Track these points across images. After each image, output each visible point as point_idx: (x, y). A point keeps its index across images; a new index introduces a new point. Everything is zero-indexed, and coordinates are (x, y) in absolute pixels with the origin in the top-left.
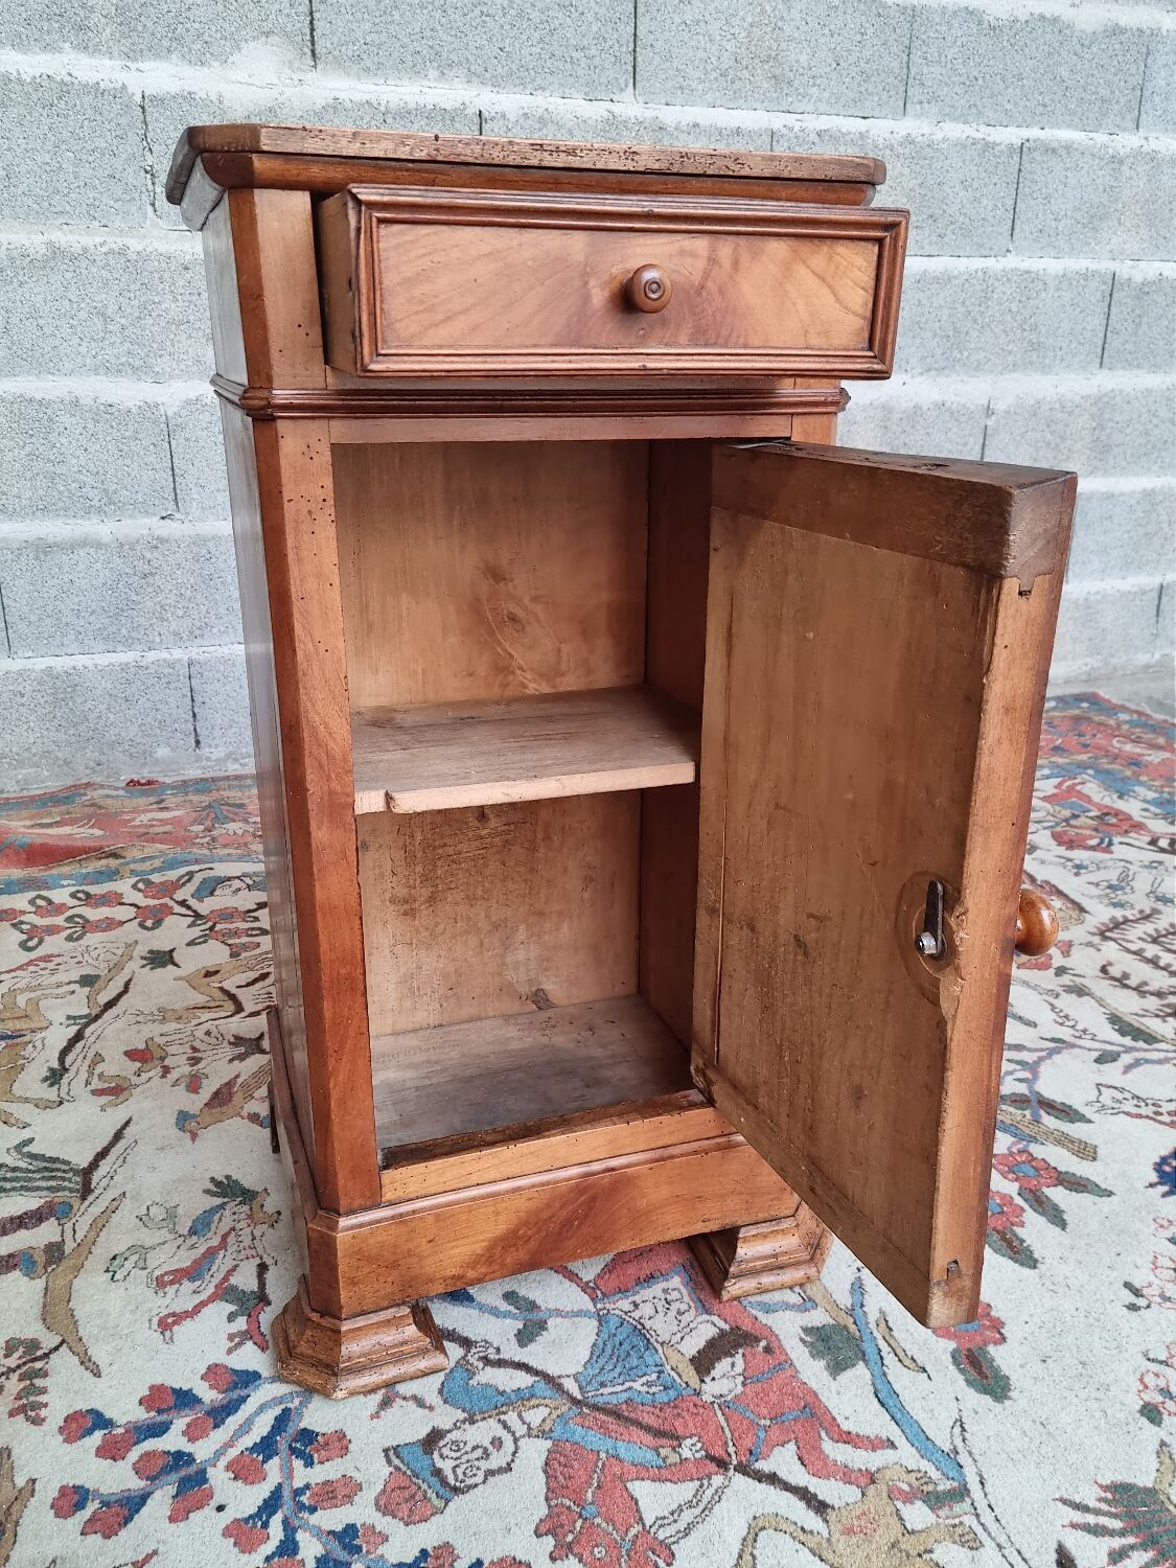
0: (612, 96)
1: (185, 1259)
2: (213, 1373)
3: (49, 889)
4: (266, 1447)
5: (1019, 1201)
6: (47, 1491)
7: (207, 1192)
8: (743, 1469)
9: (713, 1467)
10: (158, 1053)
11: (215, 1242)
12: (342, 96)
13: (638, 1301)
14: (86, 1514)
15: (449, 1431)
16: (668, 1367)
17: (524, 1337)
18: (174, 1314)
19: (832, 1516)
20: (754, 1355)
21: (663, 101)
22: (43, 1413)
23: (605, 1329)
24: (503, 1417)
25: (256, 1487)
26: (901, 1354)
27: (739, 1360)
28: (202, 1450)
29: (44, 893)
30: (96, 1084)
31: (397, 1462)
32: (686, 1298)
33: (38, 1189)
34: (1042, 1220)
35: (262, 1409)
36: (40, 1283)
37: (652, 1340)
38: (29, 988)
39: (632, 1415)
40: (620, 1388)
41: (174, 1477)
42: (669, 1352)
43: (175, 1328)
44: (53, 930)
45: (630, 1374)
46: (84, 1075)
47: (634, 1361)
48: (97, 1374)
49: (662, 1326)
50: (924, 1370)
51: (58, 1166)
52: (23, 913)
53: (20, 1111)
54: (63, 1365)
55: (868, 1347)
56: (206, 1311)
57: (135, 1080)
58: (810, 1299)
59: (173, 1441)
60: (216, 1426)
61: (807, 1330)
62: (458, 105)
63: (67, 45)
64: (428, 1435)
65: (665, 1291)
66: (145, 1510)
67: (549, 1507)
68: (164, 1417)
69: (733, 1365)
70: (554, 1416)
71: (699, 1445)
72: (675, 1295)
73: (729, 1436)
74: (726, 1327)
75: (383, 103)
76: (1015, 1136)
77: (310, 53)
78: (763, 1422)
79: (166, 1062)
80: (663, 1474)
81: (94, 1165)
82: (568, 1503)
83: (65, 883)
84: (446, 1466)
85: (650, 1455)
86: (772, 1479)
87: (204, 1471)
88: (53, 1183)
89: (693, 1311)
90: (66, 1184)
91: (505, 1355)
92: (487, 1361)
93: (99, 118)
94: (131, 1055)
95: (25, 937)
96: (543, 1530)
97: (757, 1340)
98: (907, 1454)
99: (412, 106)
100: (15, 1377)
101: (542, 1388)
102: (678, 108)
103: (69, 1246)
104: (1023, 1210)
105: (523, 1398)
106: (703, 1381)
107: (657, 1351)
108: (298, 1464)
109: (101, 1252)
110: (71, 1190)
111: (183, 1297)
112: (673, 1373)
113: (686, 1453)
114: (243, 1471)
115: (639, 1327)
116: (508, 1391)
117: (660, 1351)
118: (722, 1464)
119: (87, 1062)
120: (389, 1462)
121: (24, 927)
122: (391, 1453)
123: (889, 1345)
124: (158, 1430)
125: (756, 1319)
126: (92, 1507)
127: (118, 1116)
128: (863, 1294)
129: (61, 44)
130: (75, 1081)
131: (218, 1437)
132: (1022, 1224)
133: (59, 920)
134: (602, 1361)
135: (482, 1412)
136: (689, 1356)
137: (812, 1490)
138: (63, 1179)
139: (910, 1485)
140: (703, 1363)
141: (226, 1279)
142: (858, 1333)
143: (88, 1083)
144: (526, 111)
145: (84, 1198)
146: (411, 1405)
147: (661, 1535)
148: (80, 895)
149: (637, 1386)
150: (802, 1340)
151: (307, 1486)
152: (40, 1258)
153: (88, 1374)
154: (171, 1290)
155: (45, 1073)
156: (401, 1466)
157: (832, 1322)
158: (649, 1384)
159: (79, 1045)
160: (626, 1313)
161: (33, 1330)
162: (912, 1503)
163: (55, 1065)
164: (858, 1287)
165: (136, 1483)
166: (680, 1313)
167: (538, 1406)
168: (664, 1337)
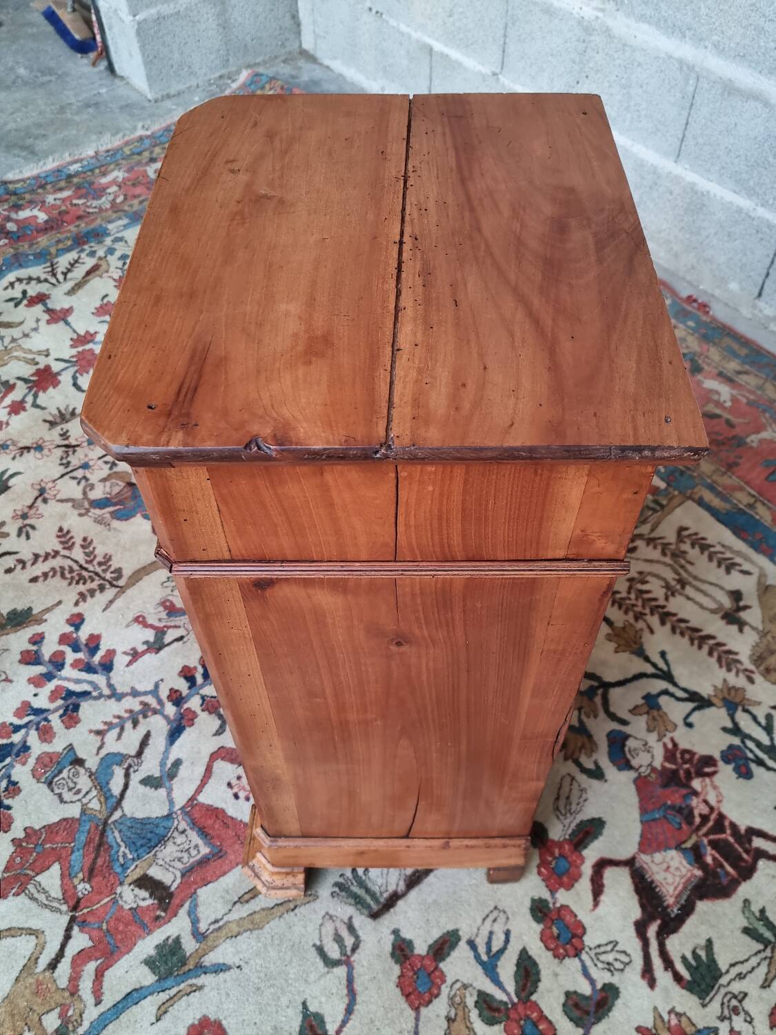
2: (110, 654)
4: (69, 695)
6: (41, 629)
8: (73, 920)
9: (72, 903)
13: (186, 833)
14: (31, 648)
15: (84, 768)
17: (148, 781)
18: (144, 619)
19: (47, 974)
20: (153, 910)
22: (81, 603)
23: (161, 821)
24: (93, 789)
25: (48, 702)
26: (168, 1004)
27: (150, 902)
28: (68, 672)
31: (65, 752)
32: (192, 860)
35: (91, 683)
37: (157, 849)
39: (102, 853)
40: (119, 840)
41: (51, 669)
42: (149, 861)
43: (135, 624)
47: (140, 843)
48: (104, 610)
49: (168, 851)
50: (158, 1020)
54: (108, 595)
55: (169, 982)
58: (205, 937)
60: (79, 670)
61: (177, 940)
64: (81, 759)
65: (196, 846)
66: (34, 667)
67: (40, 829)
68: (83, 647)
69: (144, 900)
70: (95, 813)
71: (86, 893)
72: (194, 852)
73: (94, 908)
74: (173, 889)
78: (104, 924)
80: (66, 875)
82: (43, 837)
84: (65, 774)
85: (76, 869)
86: (67, 937)
87: (54, 677)
89: (182, 866)
91: (133, 776)
92: (127, 770)
96: (28, 831)
97: (165, 911)
98: (92, 1014)
100: (100, 582)
101: (113, 801)
105: (105, 794)
106: (130, 884)
107: (148, 853)
108: (61, 712)
111: (155, 616)
112: (133, 867)
113: (80, 887)
114: (56, 693)
115: (166, 839)
116: (110, 785)
117: (149, 855)
118: (75, 908)
120: (64, 749)
122: (70, 748)
123: (175, 995)
124: (76, 649)
125: (182, 906)
126: (35, 648)
128: (216, 972)
131: (74, 674)
134: (139, 826)
135: (96, 778)
136: (148, 872)
137: (63, 960)
139: (72, 1016)
141: (170, 627)
142: (181, 972)
146: (99, 744)
147: (29, 886)
149: (123, 849)
150: (167, 939)
151: (49, 721)
153: (104, 606)
154: (161, 609)
157: (188, 954)
158: (124, 855)
160: (177, 828)
161: (128, 572)
162: (59, 1017)
164: (220, 968)
165: (47, 657)
166: (180, 860)
167: (101, 803)
168: (160, 855)
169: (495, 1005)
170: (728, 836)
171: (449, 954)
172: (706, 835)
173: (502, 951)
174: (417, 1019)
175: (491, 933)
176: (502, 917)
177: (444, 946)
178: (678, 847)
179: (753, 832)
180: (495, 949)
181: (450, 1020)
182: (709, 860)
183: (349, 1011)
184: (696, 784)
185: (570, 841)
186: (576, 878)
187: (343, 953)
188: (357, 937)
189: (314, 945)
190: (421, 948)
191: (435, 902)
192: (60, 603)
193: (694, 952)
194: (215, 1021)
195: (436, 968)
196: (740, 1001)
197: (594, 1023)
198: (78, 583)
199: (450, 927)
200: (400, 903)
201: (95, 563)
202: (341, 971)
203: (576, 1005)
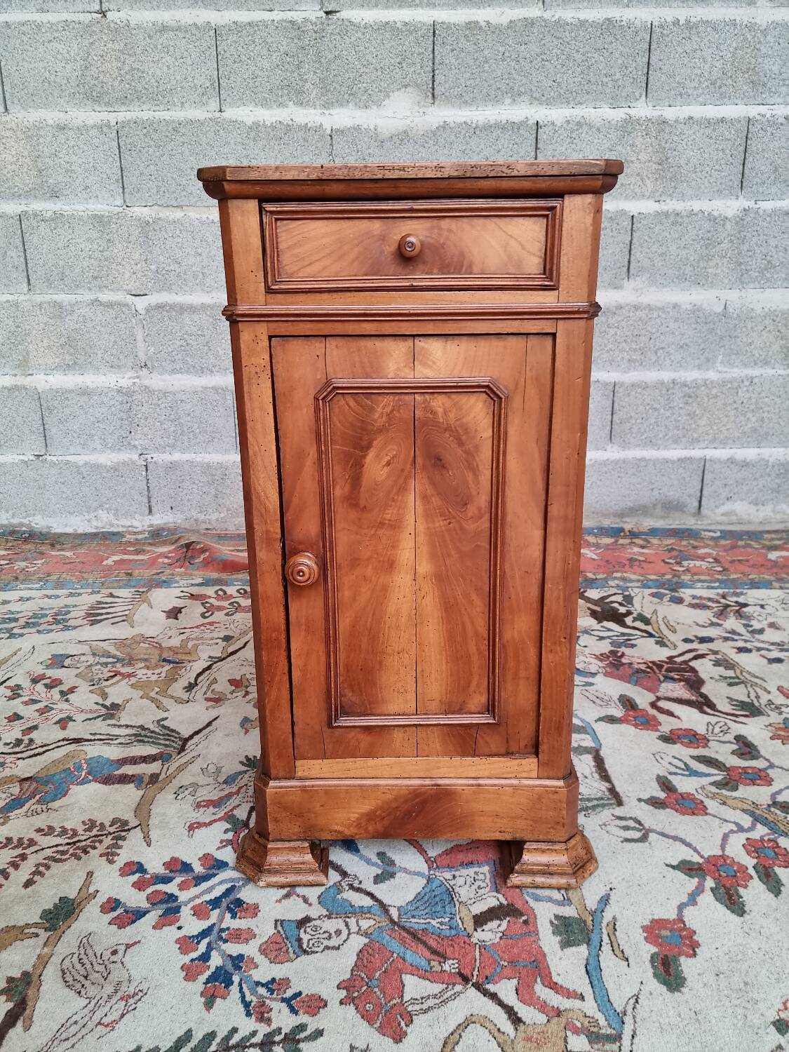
0: (630, 104)
1: (215, 796)
2: (206, 858)
3: (227, 586)
4: (215, 903)
5: (752, 871)
6: (101, 899)
7: (241, 762)
8: (478, 986)
9: (459, 979)
10: (245, 683)
11: (234, 790)
12: (448, 120)
13: (457, 875)
14: (115, 914)
15: (315, 920)
16: (458, 917)
17: (378, 879)
18: (198, 823)
19: (522, 1027)
20: (515, 923)
21: (667, 104)
22: (116, 858)
23: (429, 886)
24: (347, 920)
25: (202, 922)
26: (616, 947)
27: (504, 924)
28: (183, 896)
29: (224, 588)
30: (209, 695)
31: (280, 928)
32: (488, 881)
33: (160, 744)
34: (763, 887)
35: (221, 883)
36: (141, 793)
37: (455, 899)
38: (197, 639)
39: (424, 938)
40: (423, 921)
41: (165, 906)
42: (463, 909)
43: (196, 830)
44: (220, 608)
45: (434, 915)
46: (204, 689)
47: (439, 908)
48: (149, 845)
49: (464, 893)
50: (627, 960)
51: (173, 734)
52: (210, 597)
53: (166, 702)
54: (135, 836)
55: (595, 938)
56: (215, 825)
57: (229, 696)
58: (568, 899)
59: (171, 888)
60: (196, 886)
61: (557, 917)
62: (522, 119)
63: (291, 103)
64: (303, 919)
65: (476, 873)
66: (143, 919)
67: (352, 974)
68: (171, 875)
69: (499, 926)
70: (376, 926)
71: (457, 965)
72: (481, 877)
73: (478, 964)
74: (505, 903)
75: (474, 122)
76: (771, 829)
77: (431, 95)
78: (502, 963)
79: (248, 689)
80: (426, 975)
81: (191, 737)
82: (363, 975)
83: (236, 583)
84: (305, 938)
85: (424, 963)
86: (494, 997)
87: (180, 907)
88: (167, 743)
89: (488, 889)
90: (174, 744)
91: (363, 886)
92: (351, 887)
93: (306, 144)
94: (232, 682)
95: (205, 610)
96: (342, 986)
97: (522, 914)
98: (590, 1006)
99: (492, 122)
100: (110, 837)
101: (377, 909)
102: (678, 108)
103: (163, 776)
104: (751, 877)
105: (362, 912)
106: (476, 930)
107: (455, 906)
108: (228, 915)
109: (176, 783)
110: (175, 748)
111: (205, 815)
112: (459, 921)
113: (446, 967)
114: (199, 912)
115: (451, 890)
116: (356, 905)
117: (457, 907)
118: (466, 980)
119: (208, 682)
120: (276, 928)
121: (208, 605)
122: (279, 923)
123: (610, 939)
124: (166, 880)
125: (527, 902)
126: (120, 911)
127: (213, 713)
128: (606, 905)
129: (287, 102)
130: (199, 692)
131: (195, 891)
132: (746, 887)
133: (226, 604)
134: (419, 903)
135: (337, 914)
136: (474, 914)
137: (516, 1009)
138: (173, 741)
139: (582, 1024)
140: (480, 920)
141: (232, 810)
142: (591, 927)
143: (205, 693)
144: (569, 119)
145: (179, 753)
146: (301, 900)
147: (410, 1009)
148: (242, 591)
149: (434, 922)
150: (551, 922)
151: (228, 929)
152: (146, 780)
153: (145, 844)
154: (202, 810)
155: (186, 684)
156: (281, 931)
157: (577, 916)
158: (441, 924)
159: (208, 672)
160: (446, 880)
161: (128, 816)
162: (578, 1035)
163: (193, 682)
164: (605, 900)
165: (145, 905)
166: (479, 888)
167: (370, 918)
168: (463, 899)
169: (724, 782)
170: (666, 666)
171: (674, 786)
172: (660, 671)
173: (686, 764)
174: (714, 816)
175: (670, 763)
176: (663, 755)
177: (665, 784)
178: (661, 682)
179: (671, 658)
180: (683, 767)
181: (724, 803)
182: (676, 677)
183: (688, 845)
184: (624, 660)
185: (627, 710)
186: (655, 718)
187: (641, 830)
188: (631, 818)
189: (622, 842)
190: (662, 795)
191: (629, 775)
192: (90, 874)
193: (733, 705)
194: (651, 922)
195: (681, 794)
196: (773, 704)
197: (759, 753)
198: (86, 852)
199: (655, 777)
200: (618, 789)
201: (80, 831)
202: (652, 836)
203: (743, 754)
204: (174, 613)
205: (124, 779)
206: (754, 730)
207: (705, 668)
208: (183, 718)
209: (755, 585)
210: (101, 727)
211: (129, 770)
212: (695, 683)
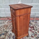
1: (9, 36)
7: (10, 34)
33: (6, 32)
36: (5, 36)
52: (9, 22)
56: (9, 38)
81: (8, 32)
94: (10, 28)
109: (7, 35)
127: (9, 30)
155: (8, 28)
169: (35, 35)
174: (34, 38)
184: (30, 26)
186: (31, 31)
188: (30, 38)
203: (36, 33)
204: (7, 23)
205: (4, 35)
206: (37, 31)
207: (34, 27)
208: (7, 30)
209: (37, 21)
210: (3, 31)
211: (5, 34)
212: (34, 28)
